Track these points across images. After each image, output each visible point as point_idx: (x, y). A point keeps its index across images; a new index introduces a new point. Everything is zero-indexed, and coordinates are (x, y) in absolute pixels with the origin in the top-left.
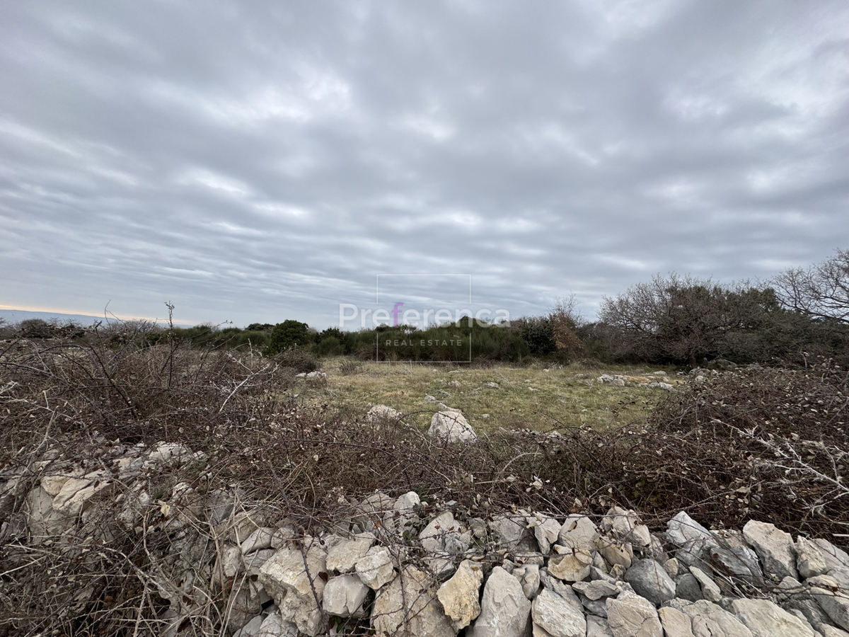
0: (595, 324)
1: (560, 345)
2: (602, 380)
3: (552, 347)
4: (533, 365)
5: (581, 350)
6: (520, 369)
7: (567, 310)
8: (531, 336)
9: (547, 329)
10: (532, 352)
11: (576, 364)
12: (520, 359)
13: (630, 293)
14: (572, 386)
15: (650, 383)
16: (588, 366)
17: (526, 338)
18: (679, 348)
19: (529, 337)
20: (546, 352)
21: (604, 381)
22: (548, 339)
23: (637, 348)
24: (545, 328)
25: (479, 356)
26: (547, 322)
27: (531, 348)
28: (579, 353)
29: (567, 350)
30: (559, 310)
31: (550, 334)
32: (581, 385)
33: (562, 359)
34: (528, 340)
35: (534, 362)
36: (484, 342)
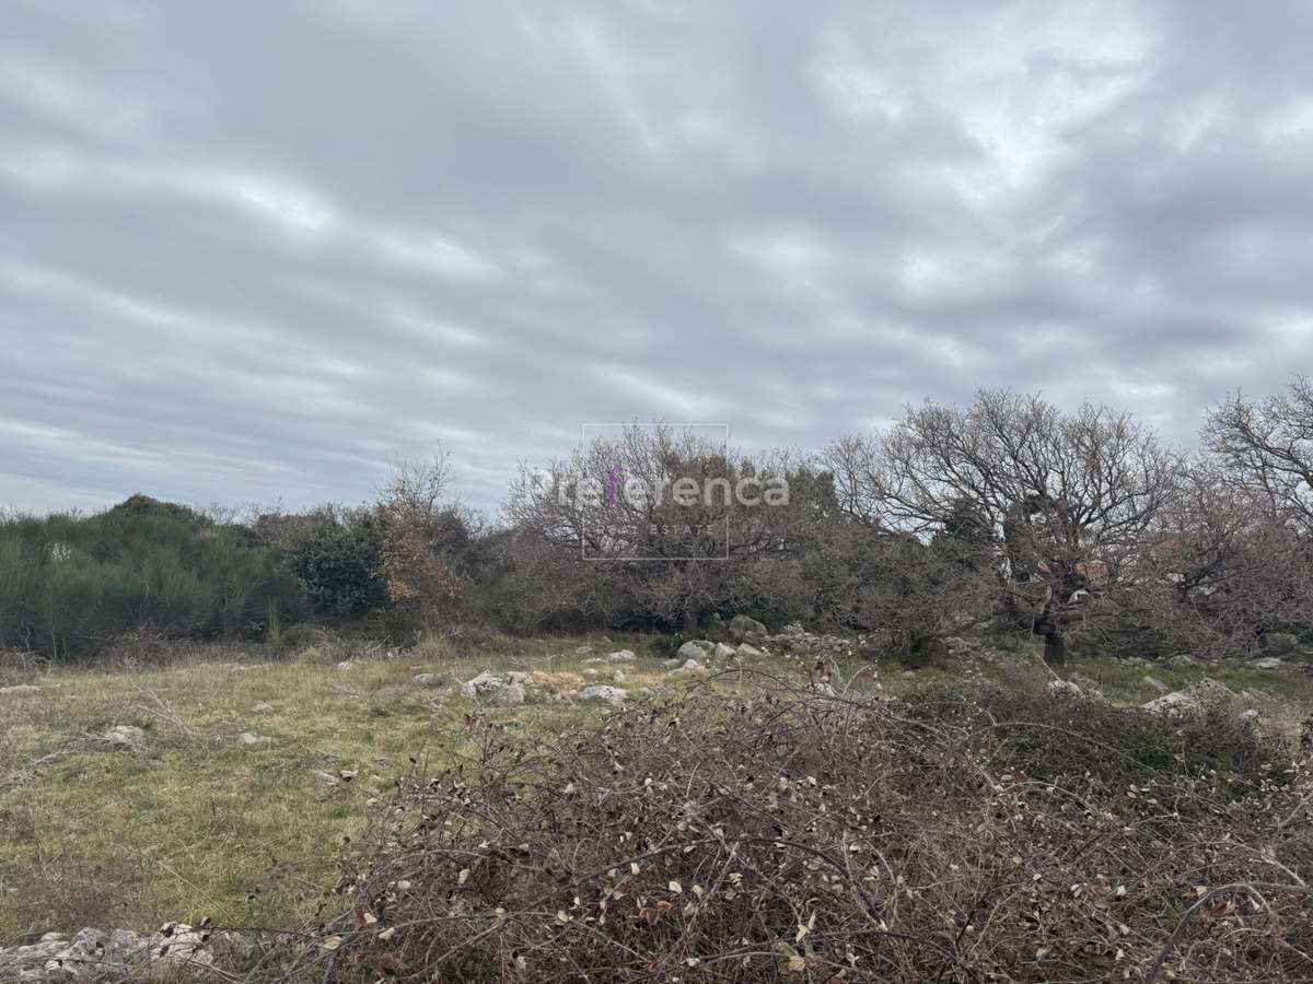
1: (399, 589)
2: (473, 689)
3: (380, 597)
4: (312, 650)
5: (456, 603)
6: (267, 666)
7: (424, 495)
8: (318, 565)
9: (364, 545)
10: (319, 611)
11: (432, 644)
12: (274, 634)
14: (384, 714)
15: (582, 689)
16: (465, 647)
17: (302, 570)
18: (663, 594)
19: (312, 568)
20: (359, 610)
21: (478, 691)
22: (366, 574)
23: (580, 596)
24: (360, 540)
25: (133, 629)
26: (368, 525)
27: (316, 599)
28: (451, 609)
29: (416, 602)
30: (403, 491)
31: (373, 558)
32: (412, 710)
33: (399, 631)
34: (308, 576)
35: (315, 642)
36: (159, 582)
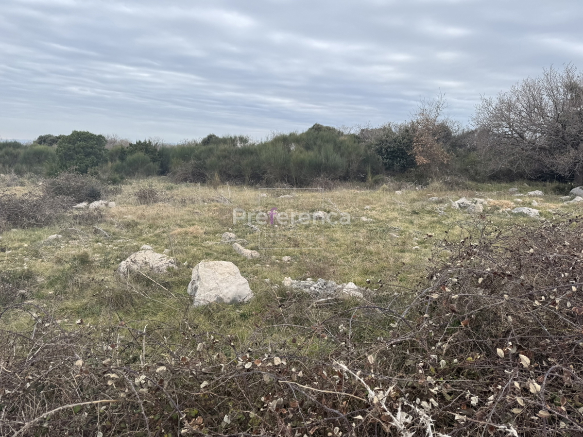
0: (476, 130)
1: (421, 160)
2: (457, 206)
3: (412, 163)
4: (384, 186)
5: (447, 166)
6: (368, 191)
7: (432, 116)
8: (386, 150)
9: (405, 140)
10: (387, 169)
11: (436, 184)
12: (370, 178)
13: (514, 92)
14: (417, 213)
15: (514, 208)
16: (452, 186)
17: (379, 152)
18: (563, 162)
19: (384, 151)
20: (403, 169)
21: (460, 206)
22: (407, 153)
23: (512, 163)
24: (403, 138)
25: (320, 176)
26: (407, 131)
27: (385, 164)
28: (445, 169)
29: (429, 165)
30: (423, 114)
31: (409, 146)
32: (429, 212)
33: (421, 178)
34: (382, 155)
35: (386, 182)
36: (327, 158)
